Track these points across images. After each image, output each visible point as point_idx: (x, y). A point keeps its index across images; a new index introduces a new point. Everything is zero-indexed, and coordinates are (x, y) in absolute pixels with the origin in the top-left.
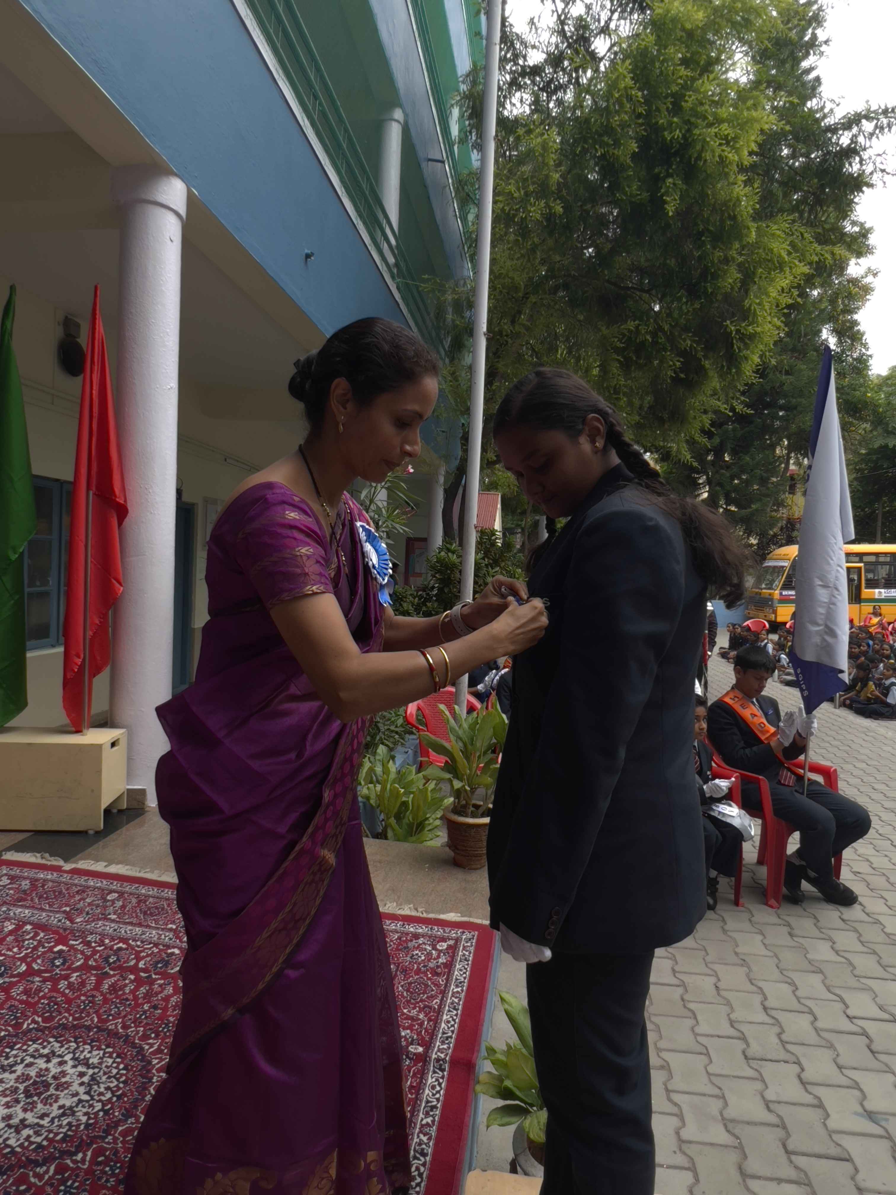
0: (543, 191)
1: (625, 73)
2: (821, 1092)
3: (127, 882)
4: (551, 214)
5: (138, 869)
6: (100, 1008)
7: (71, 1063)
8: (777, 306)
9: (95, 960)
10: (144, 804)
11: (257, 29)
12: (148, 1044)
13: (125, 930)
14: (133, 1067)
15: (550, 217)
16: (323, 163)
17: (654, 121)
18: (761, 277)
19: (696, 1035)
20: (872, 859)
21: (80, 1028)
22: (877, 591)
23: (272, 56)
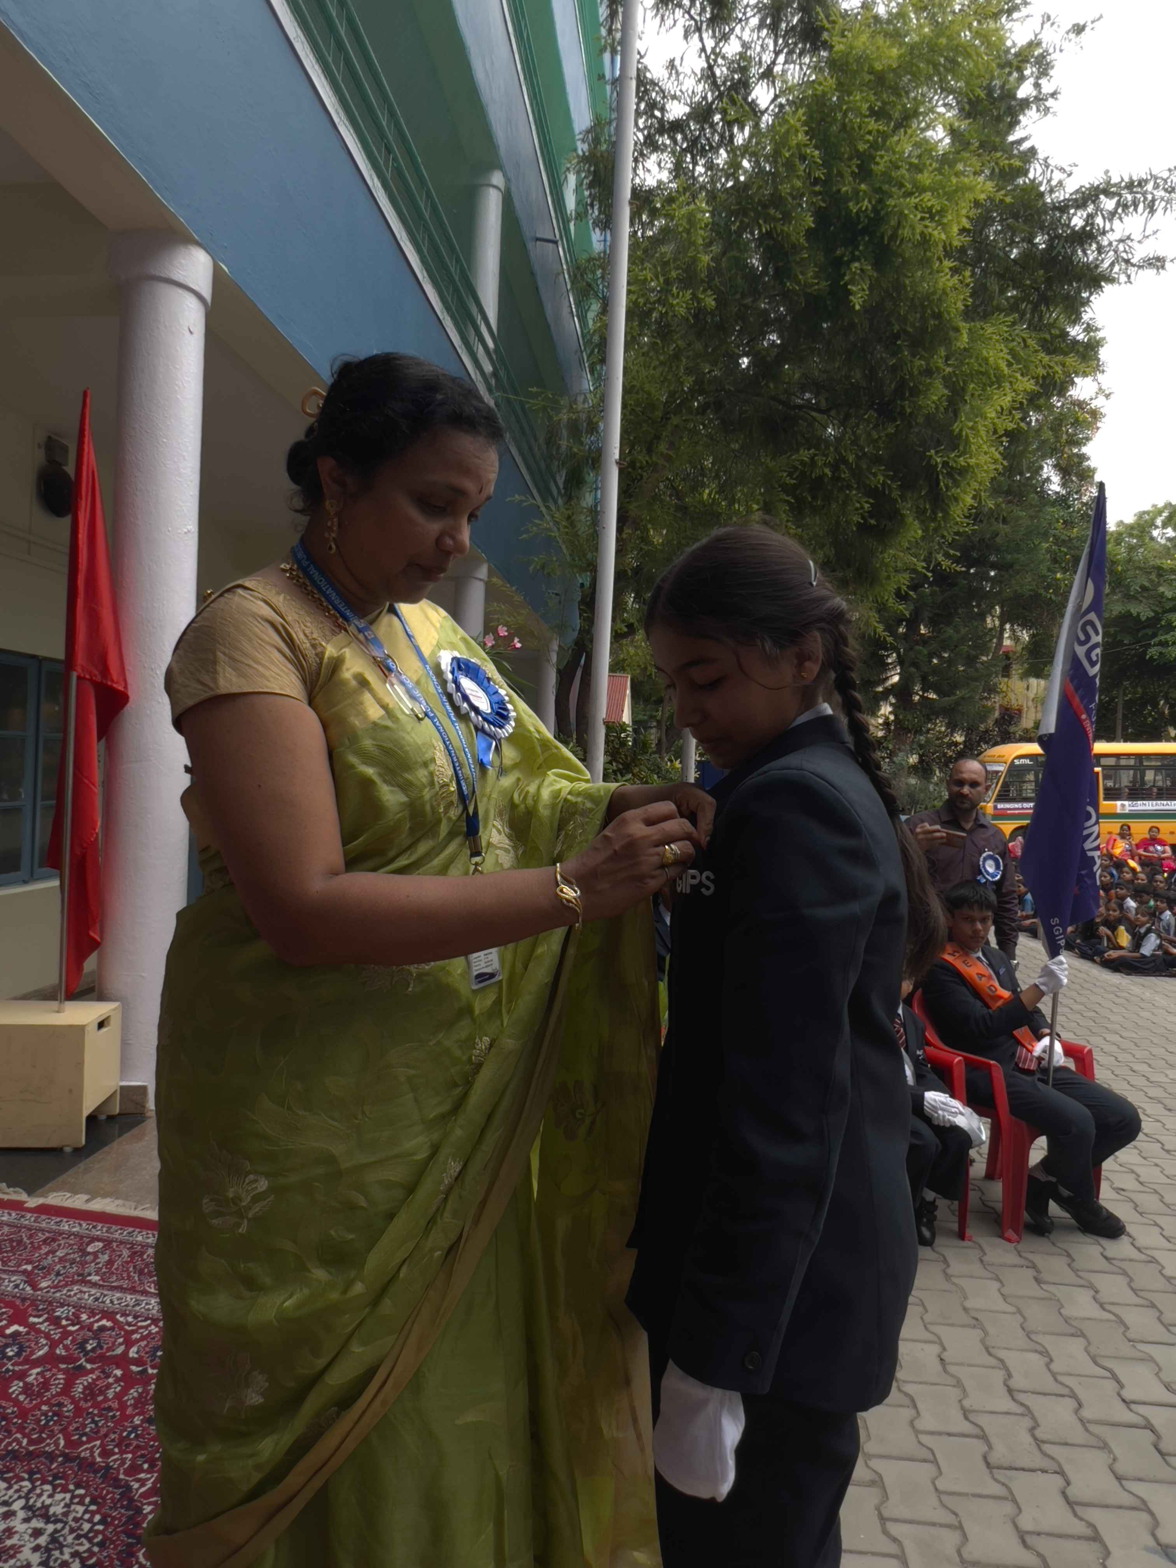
0: (689, 279)
1: (798, 125)
2: (1095, 1515)
3: (116, 1224)
4: (700, 310)
5: (133, 1204)
6: (69, 1424)
7: (21, 1515)
8: (995, 432)
9: (66, 1348)
10: (144, 1107)
11: (311, 56)
12: (138, 1480)
13: (112, 1299)
14: (114, 1518)
15: (699, 313)
16: (398, 237)
17: (834, 189)
18: (973, 395)
19: (917, 1432)
20: (1137, 1169)
21: (38, 1456)
22: (1119, 803)
23: (331, 93)
